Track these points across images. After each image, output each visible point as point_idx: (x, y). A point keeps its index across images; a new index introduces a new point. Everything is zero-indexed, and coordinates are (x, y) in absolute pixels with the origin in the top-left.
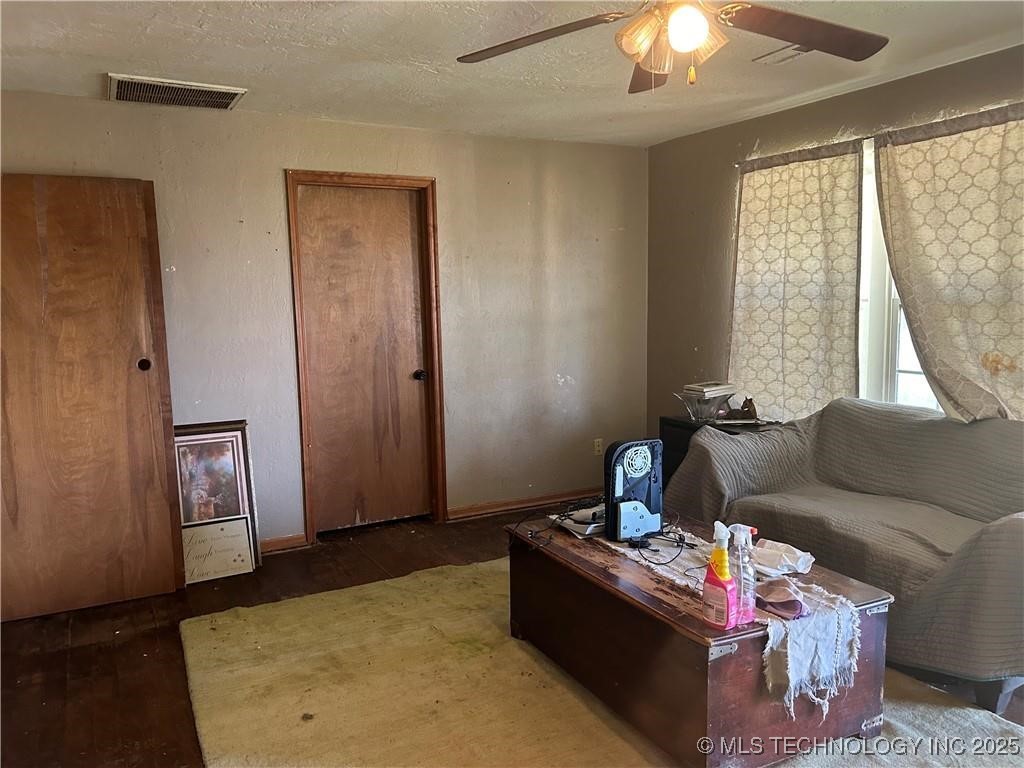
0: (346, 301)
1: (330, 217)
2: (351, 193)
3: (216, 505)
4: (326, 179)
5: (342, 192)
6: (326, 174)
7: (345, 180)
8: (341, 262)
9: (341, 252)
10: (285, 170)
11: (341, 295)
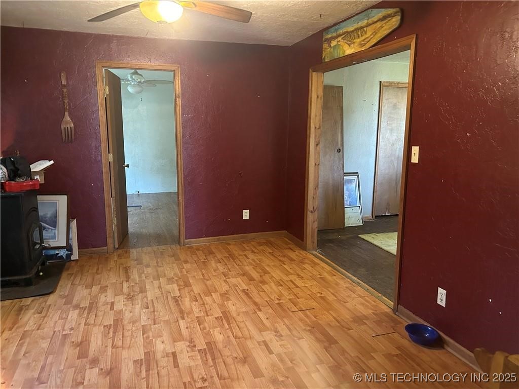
0: (392, 130)
1: (390, 98)
2: (398, 90)
3: (350, 201)
4: (393, 84)
5: (395, 89)
6: (394, 83)
7: (399, 85)
8: (392, 116)
9: (393, 111)
10: (381, 82)
11: (390, 128)
